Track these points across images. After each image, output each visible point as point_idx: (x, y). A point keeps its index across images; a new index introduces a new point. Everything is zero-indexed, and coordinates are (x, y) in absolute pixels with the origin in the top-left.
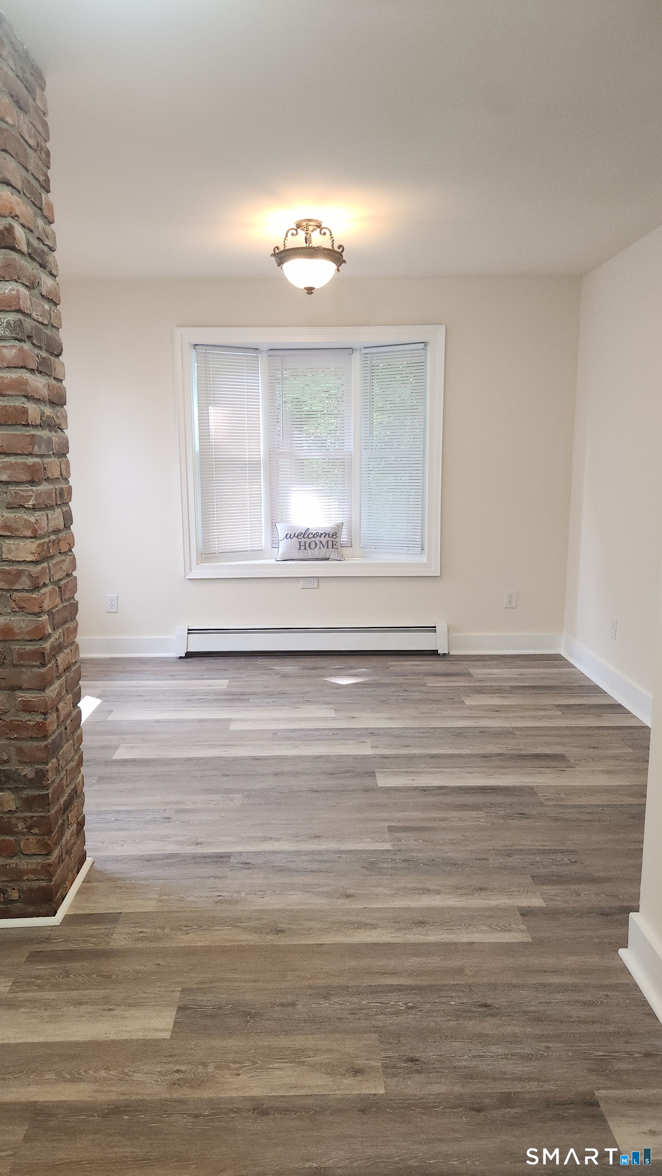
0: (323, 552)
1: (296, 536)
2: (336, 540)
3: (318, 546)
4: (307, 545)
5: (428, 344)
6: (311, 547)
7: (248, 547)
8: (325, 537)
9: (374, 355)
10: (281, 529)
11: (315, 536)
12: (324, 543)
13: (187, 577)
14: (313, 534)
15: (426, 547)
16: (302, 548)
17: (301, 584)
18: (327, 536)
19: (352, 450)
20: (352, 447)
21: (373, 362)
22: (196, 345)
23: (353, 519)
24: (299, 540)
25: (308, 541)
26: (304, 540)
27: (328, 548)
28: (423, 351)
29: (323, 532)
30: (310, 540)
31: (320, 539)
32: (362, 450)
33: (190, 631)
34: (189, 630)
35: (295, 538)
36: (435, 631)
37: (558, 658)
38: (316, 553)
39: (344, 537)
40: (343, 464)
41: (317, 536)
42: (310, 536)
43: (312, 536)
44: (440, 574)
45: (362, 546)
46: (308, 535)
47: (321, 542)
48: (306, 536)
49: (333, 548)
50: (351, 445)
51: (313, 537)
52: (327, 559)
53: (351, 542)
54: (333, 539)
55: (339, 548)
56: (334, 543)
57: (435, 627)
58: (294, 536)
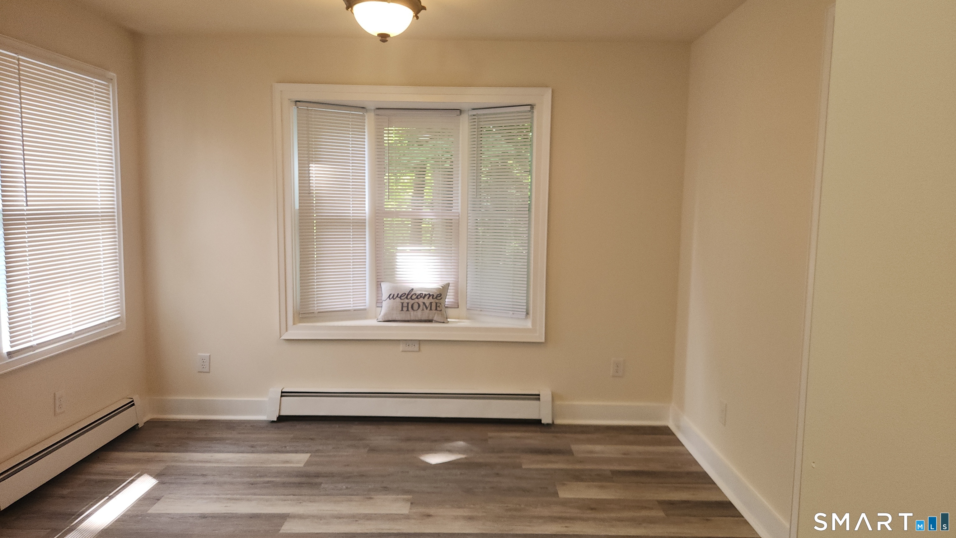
0: (426, 314)
1: (399, 296)
2: (441, 301)
3: (421, 307)
4: (410, 306)
5: (534, 106)
6: (414, 309)
7: (350, 307)
8: (428, 298)
9: (482, 117)
10: (386, 288)
11: (419, 297)
12: (427, 305)
13: (283, 338)
14: (417, 295)
15: (531, 312)
16: (405, 309)
17: (401, 347)
18: (431, 297)
19: (460, 211)
20: (460, 208)
21: (482, 123)
22: (297, 101)
23: (460, 280)
24: (402, 301)
25: (411, 302)
26: (407, 301)
27: (431, 309)
28: (530, 114)
29: (427, 293)
30: (413, 301)
31: (424, 301)
32: (469, 212)
33: (284, 394)
34: (282, 392)
35: (398, 299)
36: (539, 399)
37: (665, 431)
38: (419, 314)
39: (449, 299)
40: (451, 224)
41: (421, 297)
42: (414, 297)
43: (415, 297)
44: (545, 339)
45: (468, 308)
46: (412, 296)
47: (424, 303)
48: (409, 297)
49: (436, 309)
50: (458, 206)
51: (417, 298)
52: (430, 321)
53: (458, 303)
54: (437, 301)
55: (443, 309)
56: (438, 305)
57: (539, 395)
58: (397, 296)
